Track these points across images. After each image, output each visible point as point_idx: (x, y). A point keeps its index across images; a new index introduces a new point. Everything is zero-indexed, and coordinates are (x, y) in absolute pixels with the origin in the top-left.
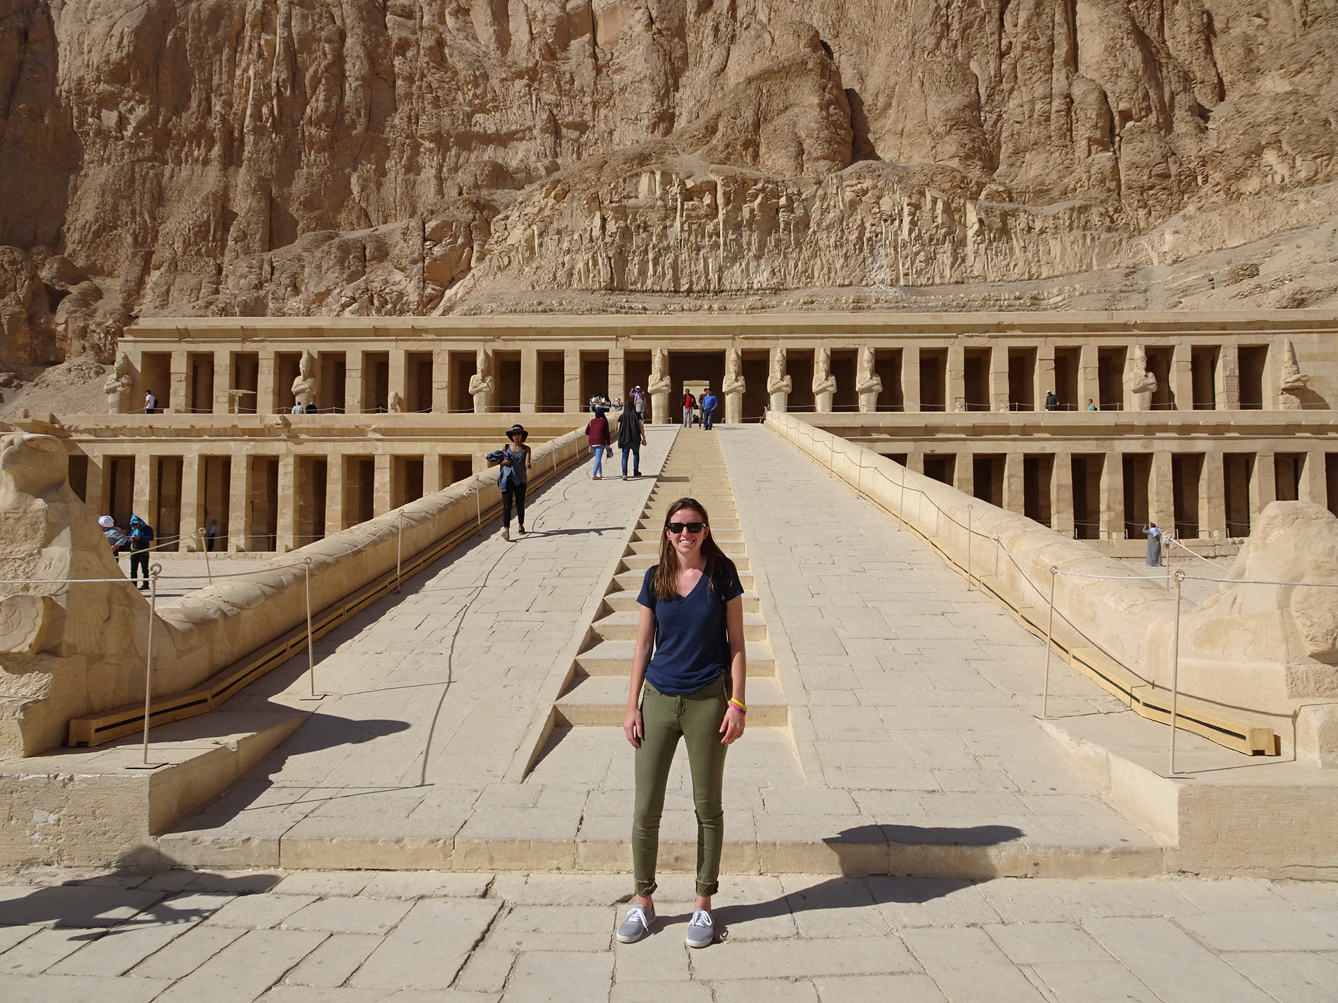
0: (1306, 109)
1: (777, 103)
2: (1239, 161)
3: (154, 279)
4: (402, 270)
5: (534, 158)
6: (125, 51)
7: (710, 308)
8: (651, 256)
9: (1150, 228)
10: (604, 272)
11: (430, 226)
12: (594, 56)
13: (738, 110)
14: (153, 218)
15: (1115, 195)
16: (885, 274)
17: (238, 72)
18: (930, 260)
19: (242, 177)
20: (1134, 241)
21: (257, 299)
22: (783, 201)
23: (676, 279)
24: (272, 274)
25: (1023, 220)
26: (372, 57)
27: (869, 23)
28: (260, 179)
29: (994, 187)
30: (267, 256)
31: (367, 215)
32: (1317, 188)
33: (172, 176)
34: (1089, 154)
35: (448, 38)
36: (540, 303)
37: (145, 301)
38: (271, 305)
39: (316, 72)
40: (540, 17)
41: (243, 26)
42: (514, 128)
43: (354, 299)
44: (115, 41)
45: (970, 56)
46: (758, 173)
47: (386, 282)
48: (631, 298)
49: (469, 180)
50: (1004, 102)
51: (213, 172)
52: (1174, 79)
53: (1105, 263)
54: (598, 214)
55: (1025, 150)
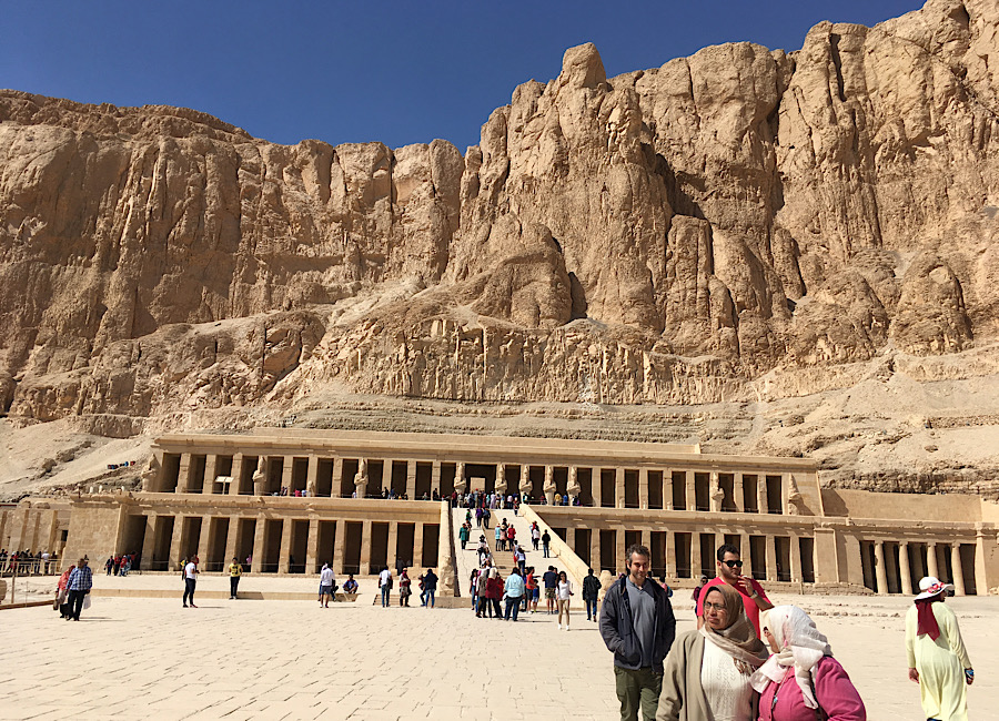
0: (842, 317)
1: (523, 278)
2: (804, 344)
3: (37, 352)
4: (247, 362)
5: (342, 278)
6: (35, 182)
7: (476, 412)
8: (437, 375)
9: (757, 376)
10: (406, 383)
11: (271, 332)
12: (391, 210)
13: (498, 281)
14: (39, 305)
15: (736, 354)
16: (591, 395)
17: (120, 201)
18: (619, 389)
19: (115, 278)
20: (747, 385)
21: (128, 374)
22: (526, 344)
23: (454, 390)
24: (140, 356)
25: (678, 366)
26: (224, 199)
27: (584, 229)
28: (129, 280)
29: (660, 343)
30: (135, 342)
31: (210, 311)
32: (847, 365)
33: (58, 274)
34: (720, 327)
35: (284, 188)
36: (362, 404)
37: (27, 368)
38: (137, 380)
39: (181, 205)
40: (353, 181)
41: (128, 169)
42: (328, 254)
43: (208, 382)
44: (28, 174)
45: (646, 258)
46: (509, 323)
47: (234, 370)
48: (423, 402)
49: (297, 296)
50: (667, 288)
51: (92, 273)
52: (772, 284)
53: (729, 398)
54: (403, 345)
55: (682, 320)
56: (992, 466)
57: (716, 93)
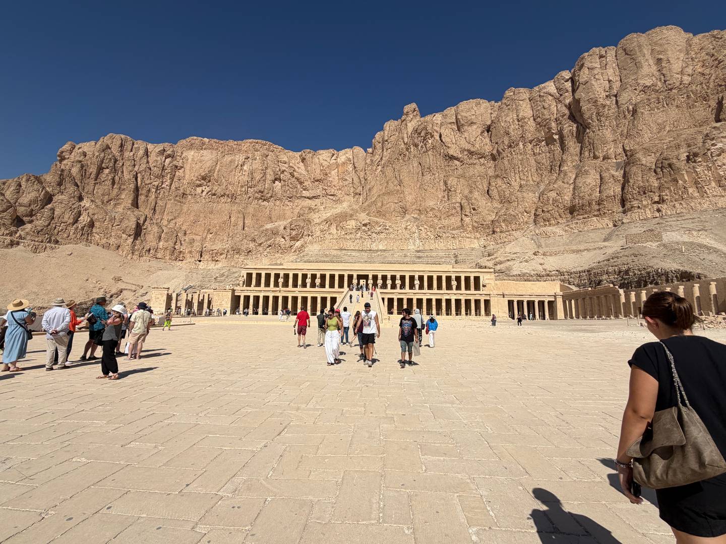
1: (386, 202)
4: (284, 238)
5: (319, 205)
6: (205, 173)
11: (292, 226)
16: (413, 247)
19: (236, 208)
21: (242, 244)
22: (387, 228)
24: (246, 237)
25: (448, 235)
29: (441, 225)
30: (244, 232)
31: (271, 219)
35: (297, 170)
36: (324, 253)
44: (203, 170)
47: (279, 241)
49: (302, 212)
55: (449, 216)
56: (565, 270)
57: (466, 121)
